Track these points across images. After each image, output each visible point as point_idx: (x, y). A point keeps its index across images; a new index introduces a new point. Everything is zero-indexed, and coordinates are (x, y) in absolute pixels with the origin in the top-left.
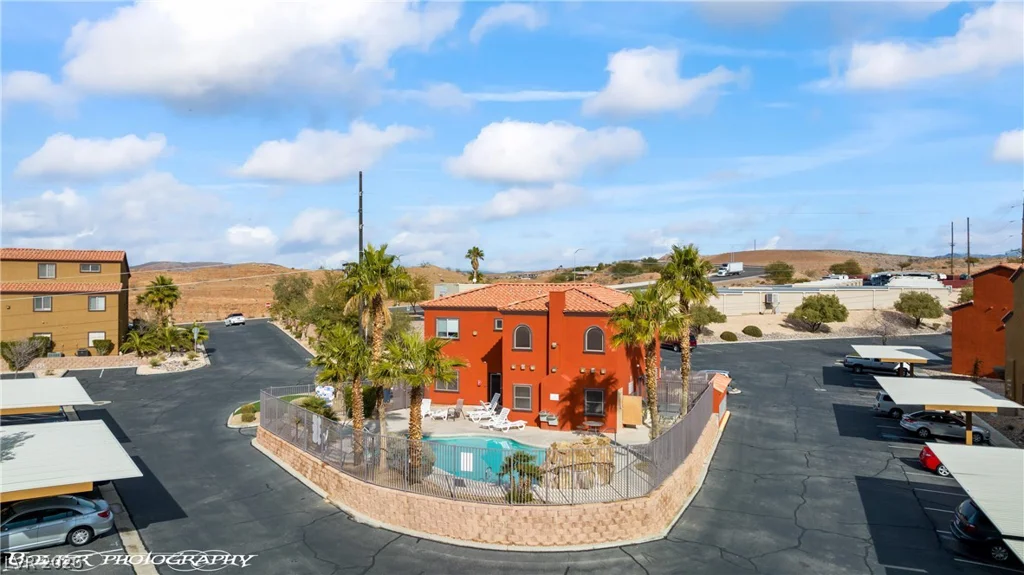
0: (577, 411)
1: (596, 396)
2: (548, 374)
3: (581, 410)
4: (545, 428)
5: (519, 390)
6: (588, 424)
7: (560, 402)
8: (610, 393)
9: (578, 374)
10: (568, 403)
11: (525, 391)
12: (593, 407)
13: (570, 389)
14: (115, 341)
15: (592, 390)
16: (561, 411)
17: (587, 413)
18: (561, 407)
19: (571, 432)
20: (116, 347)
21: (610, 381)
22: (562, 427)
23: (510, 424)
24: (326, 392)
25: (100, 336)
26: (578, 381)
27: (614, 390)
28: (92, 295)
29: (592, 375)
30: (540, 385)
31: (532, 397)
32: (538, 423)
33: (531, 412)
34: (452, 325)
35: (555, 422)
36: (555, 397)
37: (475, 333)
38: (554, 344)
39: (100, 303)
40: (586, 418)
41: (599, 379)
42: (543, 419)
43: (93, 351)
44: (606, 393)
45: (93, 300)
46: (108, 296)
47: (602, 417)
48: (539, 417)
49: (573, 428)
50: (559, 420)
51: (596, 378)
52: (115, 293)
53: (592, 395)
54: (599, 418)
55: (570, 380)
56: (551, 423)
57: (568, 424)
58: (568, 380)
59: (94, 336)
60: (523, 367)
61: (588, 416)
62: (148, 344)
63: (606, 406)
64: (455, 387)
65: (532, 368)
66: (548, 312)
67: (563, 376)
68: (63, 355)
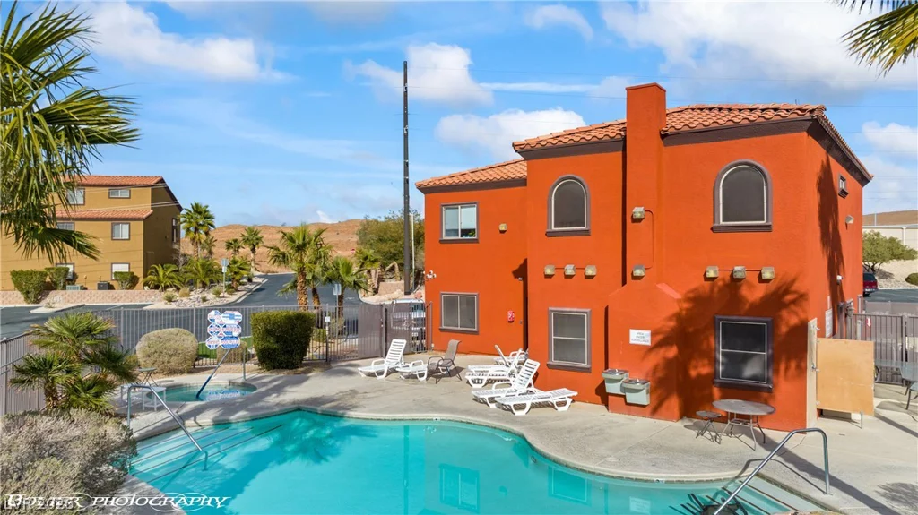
0: (693, 373)
1: (746, 336)
2: (624, 282)
3: (705, 370)
4: (614, 411)
5: (562, 322)
6: (725, 406)
7: (650, 349)
8: (784, 329)
9: (697, 283)
10: (672, 352)
11: (575, 322)
12: (736, 362)
13: (678, 317)
14: (139, 273)
15: (734, 319)
16: (655, 370)
17: (721, 379)
18: (655, 359)
19: (679, 425)
20: (141, 280)
21: (781, 297)
22: (655, 410)
23: (539, 395)
24: (228, 321)
25: (124, 268)
26: (698, 301)
27: (794, 321)
28: (116, 220)
29: (735, 282)
30: (607, 309)
31: (589, 337)
32: (603, 396)
33: (587, 370)
34: (467, 217)
35: (642, 398)
36: (640, 337)
37: (503, 227)
38: (638, 211)
39: (124, 230)
40: (716, 391)
41: (754, 293)
42: (612, 388)
43: (115, 284)
44: (774, 325)
45: (116, 227)
46: (132, 223)
47: (760, 389)
48: (603, 384)
49: (687, 412)
50: (651, 392)
51: (745, 291)
52: (138, 219)
53: (734, 334)
54: (752, 391)
55: (677, 296)
56: (631, 398)
57: (674, 403)
58: (672, 298)
59: (118, 268)
60: (570, 270)
61: (723, 386)
62: (172, 278)
63: (773, 361)
64: (472, 324)
65: (590, 272)
66: (624, 139)
67: (659, 286)
68: (86, 289)
